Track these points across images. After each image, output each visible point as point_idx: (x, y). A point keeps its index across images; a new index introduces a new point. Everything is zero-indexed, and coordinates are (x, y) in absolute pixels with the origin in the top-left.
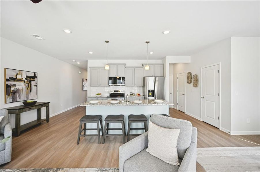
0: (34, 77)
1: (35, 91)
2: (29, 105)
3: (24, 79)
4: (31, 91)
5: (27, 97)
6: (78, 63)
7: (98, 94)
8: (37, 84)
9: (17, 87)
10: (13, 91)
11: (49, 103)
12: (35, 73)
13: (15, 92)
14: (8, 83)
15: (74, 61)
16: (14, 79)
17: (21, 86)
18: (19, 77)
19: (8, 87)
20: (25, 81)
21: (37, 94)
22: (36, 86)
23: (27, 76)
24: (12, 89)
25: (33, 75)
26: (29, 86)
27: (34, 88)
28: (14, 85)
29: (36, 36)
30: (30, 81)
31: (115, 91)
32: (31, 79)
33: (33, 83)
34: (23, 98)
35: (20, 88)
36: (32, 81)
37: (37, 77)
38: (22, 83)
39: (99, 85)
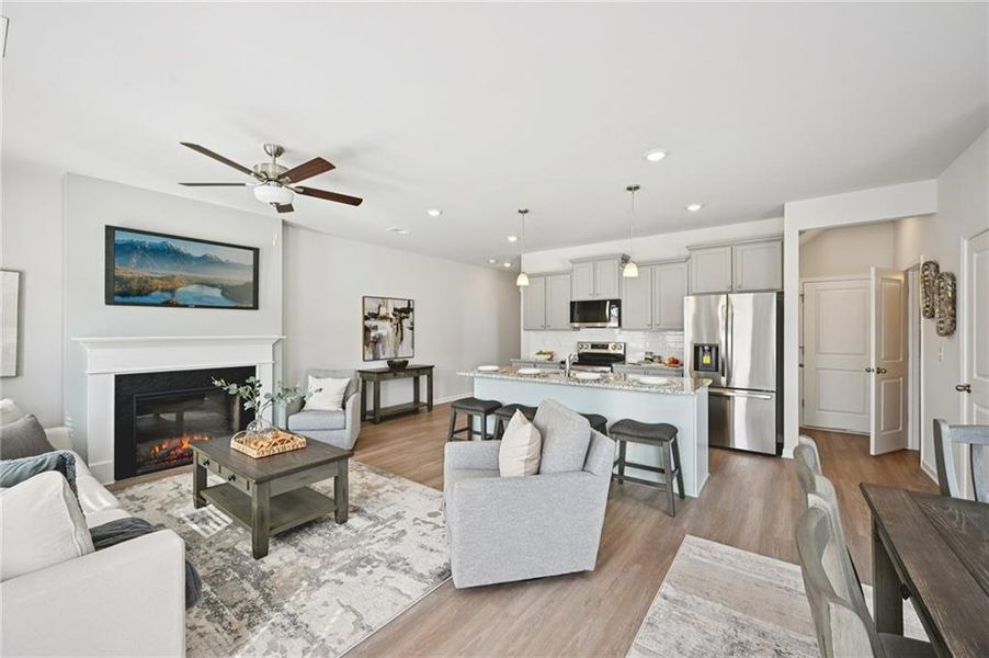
0: (408, 310)
1: (410, 339)
2: (398, 368)
3: (391, 316)
4: (402, 339)
5: (396, 352)
6: (507, 265)
7: (540, 353)
8: (412, 324)
9: (379, 331)
10: (374, 338)
11: (432, 367)
12: (409, 301)
13: (377, 341)
14: (368, 323)
15: (492, 261)
16: (375, 316)
17: (385, 329)
18: (383, 312)
19: (367, 330)
20: (391, 320)
21: (413, 347)
22: (412, 329)
23: (395, 310)
24: (373, 334)
25: (406, 306)
26: (399, 328)
27: (407, 332)
28: (376, 328)
29: (397, 230)
30: (401, 319)
31: (593, 346)
32: (403, 315)
33: (406, 323)
34: (389, 354)
35: (384, 333)
36: (404, 318)
37: (412, 310)
38: (387, 324)
39: (545, 328)
